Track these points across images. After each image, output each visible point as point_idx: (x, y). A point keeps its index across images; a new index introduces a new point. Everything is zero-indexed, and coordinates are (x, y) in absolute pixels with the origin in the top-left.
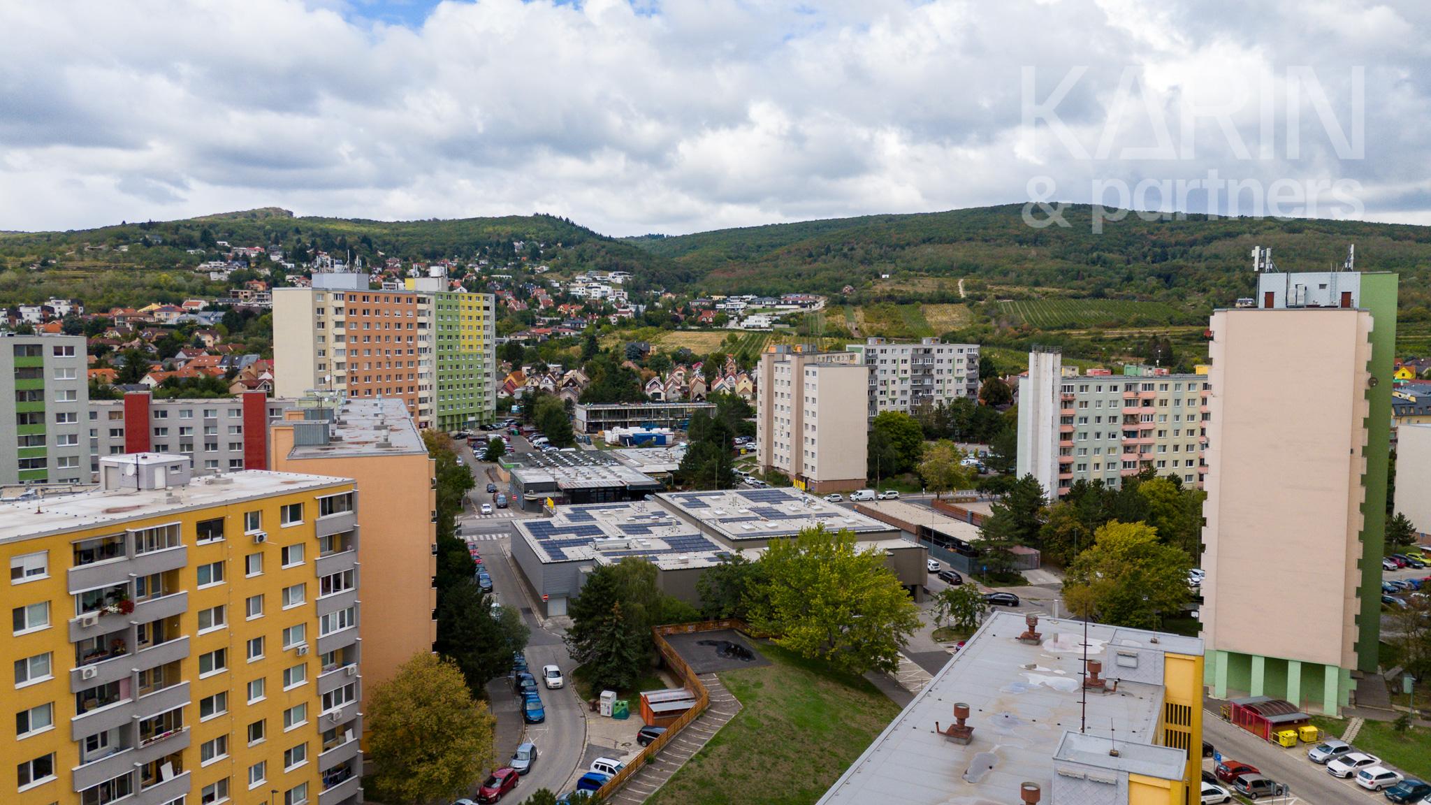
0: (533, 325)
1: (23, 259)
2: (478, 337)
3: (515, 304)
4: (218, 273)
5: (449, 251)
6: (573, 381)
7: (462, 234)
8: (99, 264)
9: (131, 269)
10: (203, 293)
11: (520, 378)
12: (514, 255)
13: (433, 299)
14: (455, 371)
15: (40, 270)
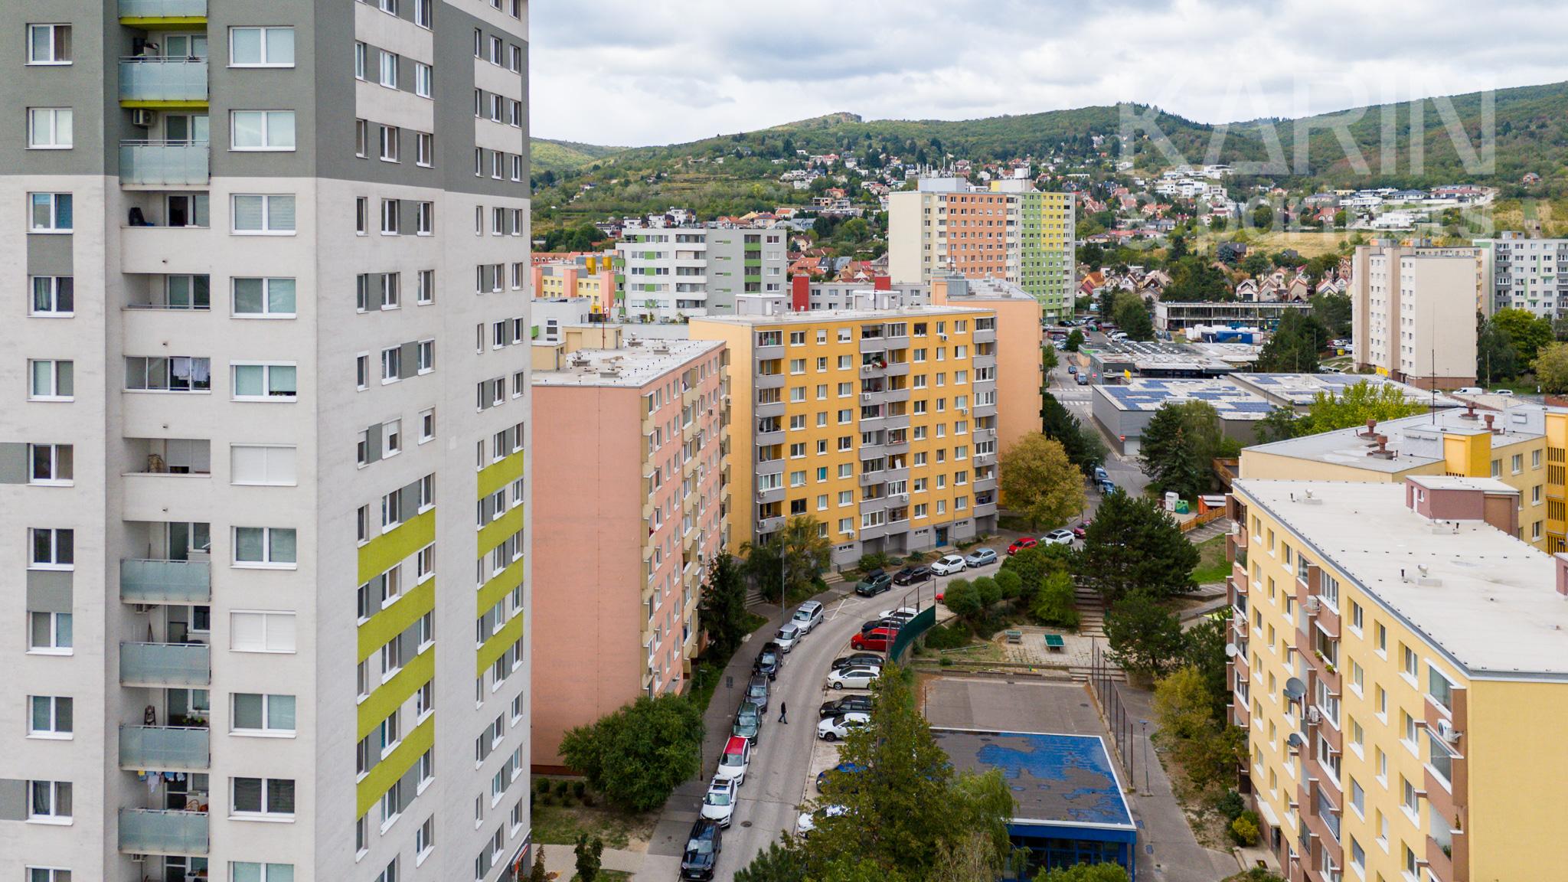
0: (1114, 227)
1: (641, 173)
2: (1059, 235)
3: (1094, 205)
4: (801, 181)
5: (1021, 150)
6: (1155, 282)
7: (1034, 131)
8: (702, 176)
9: (727, 180)
10: (790, 202)
11: (1099, 279)
12: (1093, 151)
13: (1020, 199)
14: (1036, 268)
15: (655, 183)
